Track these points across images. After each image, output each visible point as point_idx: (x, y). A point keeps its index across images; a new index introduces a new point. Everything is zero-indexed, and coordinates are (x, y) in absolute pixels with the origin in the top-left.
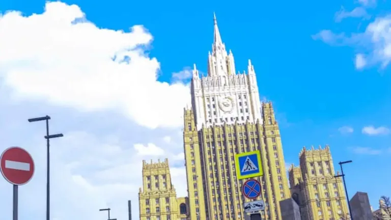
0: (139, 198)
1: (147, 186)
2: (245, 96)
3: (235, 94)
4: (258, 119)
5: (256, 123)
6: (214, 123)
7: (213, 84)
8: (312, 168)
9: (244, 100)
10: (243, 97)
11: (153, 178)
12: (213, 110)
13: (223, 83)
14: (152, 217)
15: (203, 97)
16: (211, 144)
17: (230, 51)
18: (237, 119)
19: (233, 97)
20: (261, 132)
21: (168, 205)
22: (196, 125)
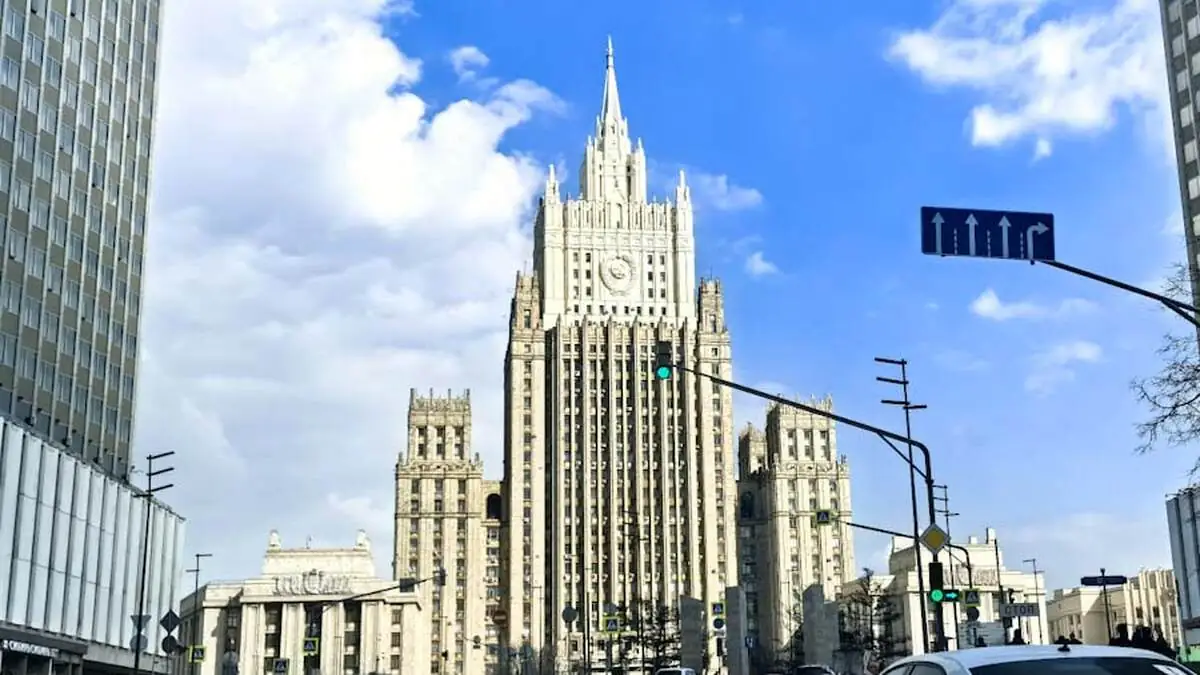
0: (397, 475)
1: (417, 450)
2: (663, 258)
3: (641, 251)
4: (686, 319)
5: (680, 326)
6: (585, 316)
7: (590, 220)
8: (791, 442)
9: (658, 269)
10: (657, 260)
11: (432, 432)
12: (585, 283)
13: (615, 218)
14: (423, 520)
15: (566, 249)
16: (573, 364)
17: (640, 143)
18: (639, 310)
19: (635, 257)
20: (690, 348)
21: (462, 496)
22: (541, 317)
